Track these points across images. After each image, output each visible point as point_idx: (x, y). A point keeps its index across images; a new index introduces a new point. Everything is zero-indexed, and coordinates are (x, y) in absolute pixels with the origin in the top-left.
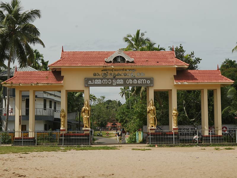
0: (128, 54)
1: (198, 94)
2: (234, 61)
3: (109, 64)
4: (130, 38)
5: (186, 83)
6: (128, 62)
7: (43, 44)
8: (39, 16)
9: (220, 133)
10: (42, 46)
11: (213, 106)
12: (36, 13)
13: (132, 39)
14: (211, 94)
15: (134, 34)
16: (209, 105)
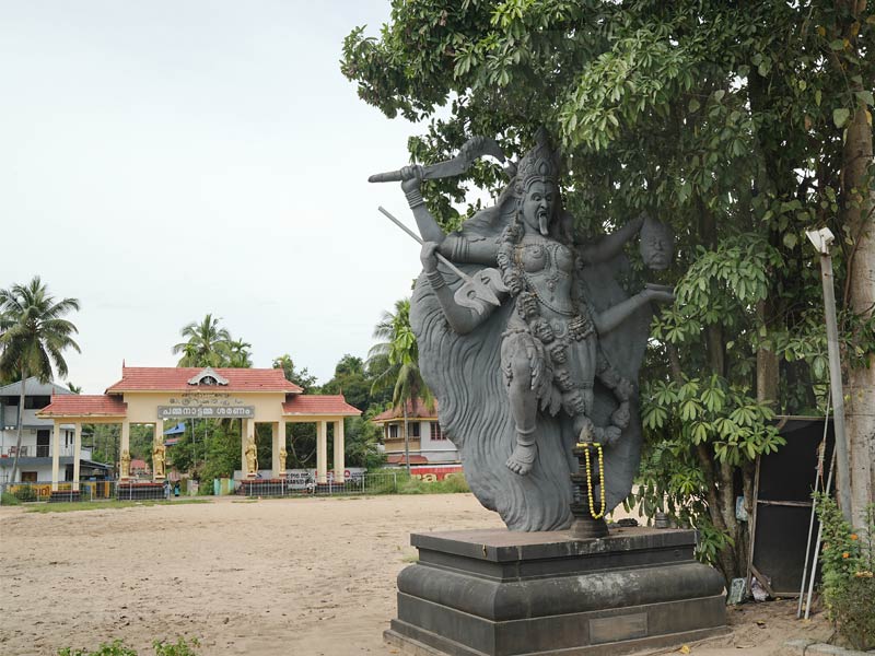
0: (219, 373)
1: (311, 428)
2: (359, 359)
3: (194, 388)
4: (194, 329)
5: (297, 414)
6: (221, 384)
7: (78, 348)
8: (77, 307)
9: (342, 480)
10: (77, 352)
11: (332, 442)
12: (72, 303)
13: (198, 330)
14: (330, 426)
15: (201, 322)
16: (328, 441)
